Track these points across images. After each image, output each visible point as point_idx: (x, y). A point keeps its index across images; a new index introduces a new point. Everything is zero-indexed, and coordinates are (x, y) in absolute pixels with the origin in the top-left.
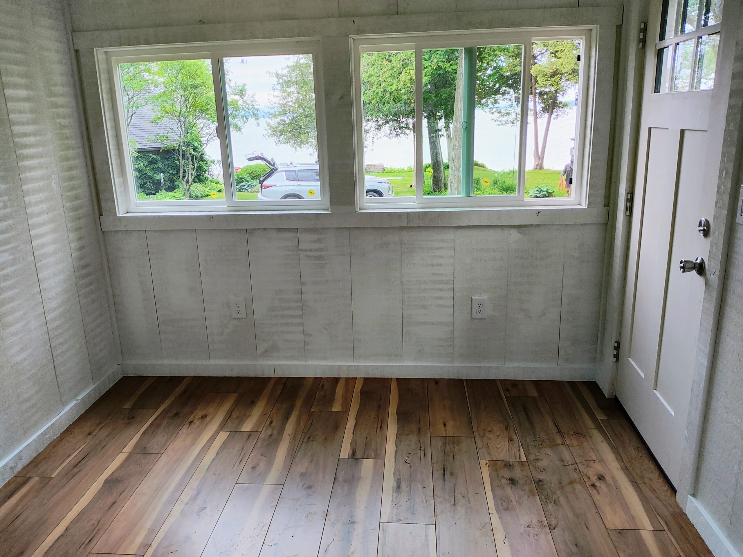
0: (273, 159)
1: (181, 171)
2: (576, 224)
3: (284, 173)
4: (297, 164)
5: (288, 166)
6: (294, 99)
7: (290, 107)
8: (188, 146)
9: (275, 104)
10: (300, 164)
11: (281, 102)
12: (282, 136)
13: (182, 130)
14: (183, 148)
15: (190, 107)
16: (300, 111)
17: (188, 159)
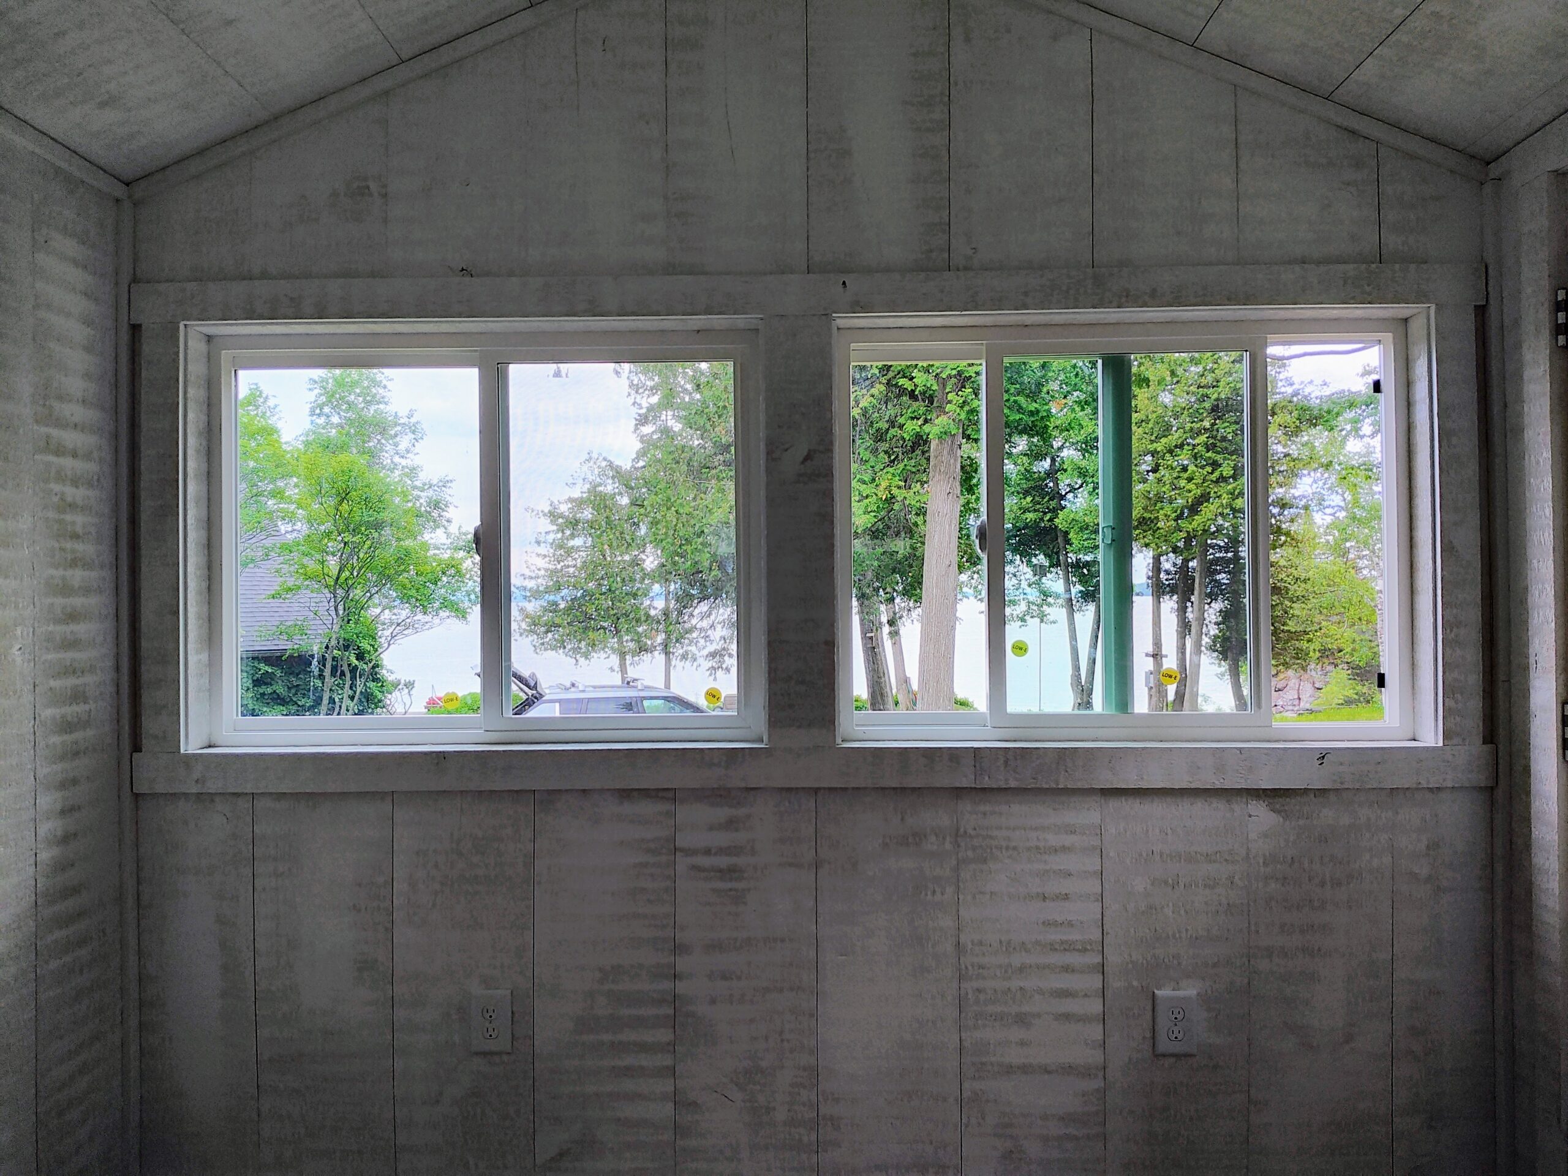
0: (534, 674)
1: (325, 701)
2: (1417, 789)
3: (557, 705)
4: (586, 687)
5: (567, 689)
6: (579, 561)
7: (569, 576)
8: (346, 648)
9: (539, 570)
10: (594, 687)
11: (551, 567)
12: (550, 635)
13: (337, 614)
14: (335, 651)
15: (360, 569)
16: (590, 585)
17: (343, 674)
